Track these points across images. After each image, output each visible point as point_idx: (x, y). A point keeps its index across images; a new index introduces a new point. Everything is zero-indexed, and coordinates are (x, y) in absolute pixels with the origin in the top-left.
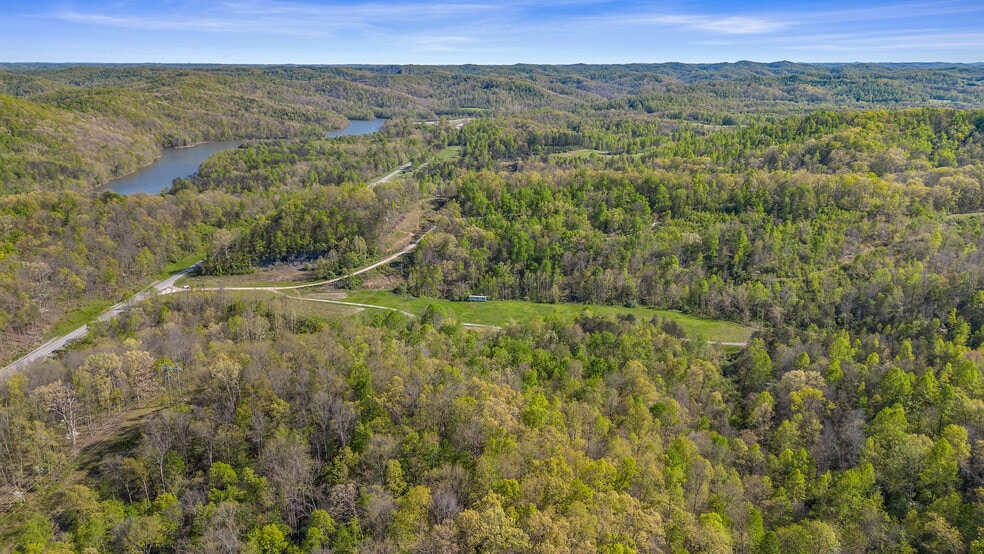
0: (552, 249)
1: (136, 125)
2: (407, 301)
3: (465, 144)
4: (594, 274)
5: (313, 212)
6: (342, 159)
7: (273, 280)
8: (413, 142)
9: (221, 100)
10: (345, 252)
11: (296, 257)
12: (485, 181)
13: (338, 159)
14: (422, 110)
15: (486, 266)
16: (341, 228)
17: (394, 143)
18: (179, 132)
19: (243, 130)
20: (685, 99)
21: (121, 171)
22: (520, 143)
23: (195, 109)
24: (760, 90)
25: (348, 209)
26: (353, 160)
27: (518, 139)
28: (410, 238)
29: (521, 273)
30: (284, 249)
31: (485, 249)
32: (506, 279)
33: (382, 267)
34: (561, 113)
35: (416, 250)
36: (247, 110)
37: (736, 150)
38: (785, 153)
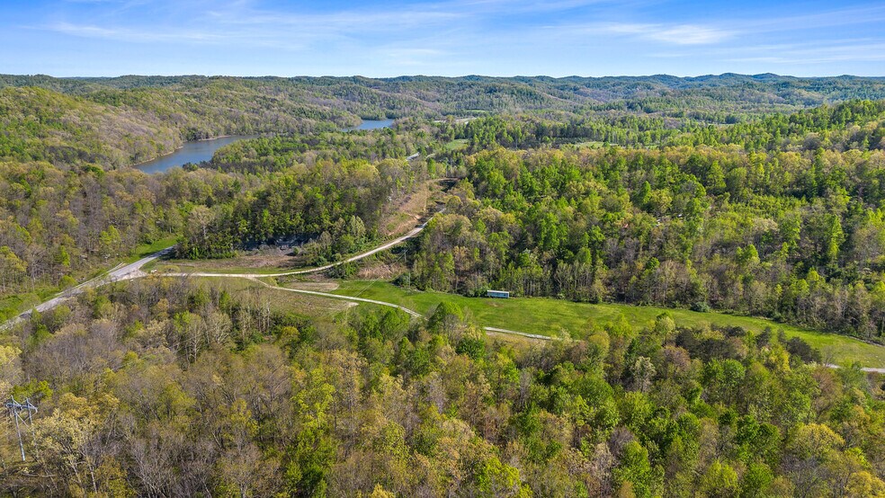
0: (590, 234)
1: (163, 119)
2: (410, 294)
3: (472, 137)
4: (647, 266)
5: (307, 188)
6: (352, 148)
7: (254, 266)
8: (421, 135)
9: (244, 99)
10: (340, 234)
11: (285, 240)
12: (501, 160)
13: (347, 148)
14: (429, 111)
15: (507, 254)
16: (337, 207)
17: (402, 136)
18: (203, 126)
19: (262, 125)
20: (683, 101)
21: (140, 158)
22: (528, 134)
23: (220, 107)
24: (756, 95)
25: (347, 188)
26: (362, 149)
27: (526, 131)
28: (415, 221)
29: (553, 263)
30: (271, 230)
31: (506, 233)
32: (535, 270)
33: (382, 253)
34: (563, 113)
35: (423, 234)
36: (268, 108)
37: (766, 138)
38: (827, 139)
